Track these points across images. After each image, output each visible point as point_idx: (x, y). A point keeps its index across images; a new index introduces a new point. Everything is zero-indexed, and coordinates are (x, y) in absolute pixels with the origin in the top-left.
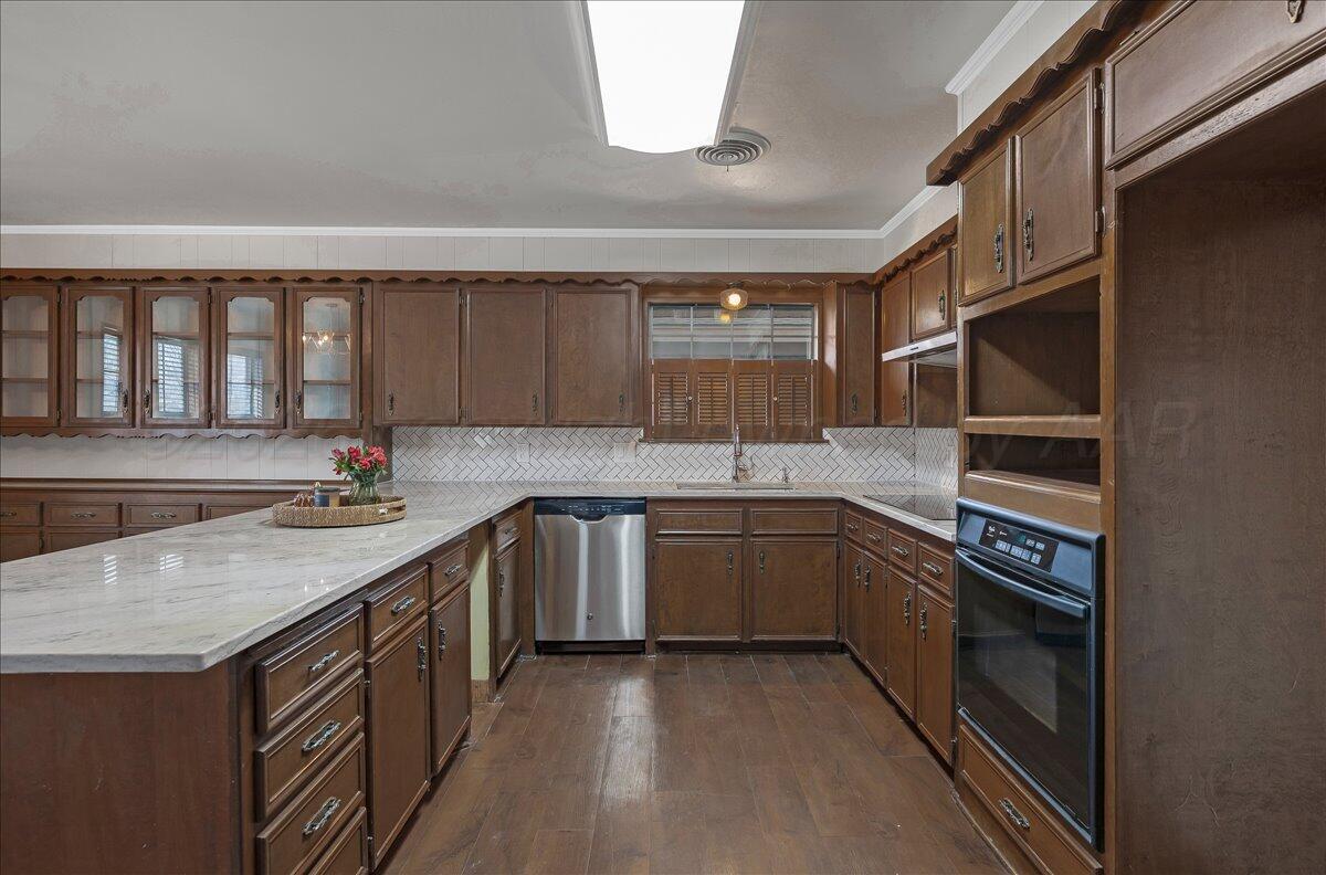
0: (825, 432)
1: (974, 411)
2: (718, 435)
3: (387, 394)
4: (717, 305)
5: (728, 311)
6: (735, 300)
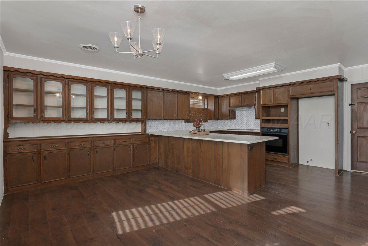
0: (208, 120)
1: (262, 117)
3: (149, 113)
5: (199, 99)
6: (201, 97)
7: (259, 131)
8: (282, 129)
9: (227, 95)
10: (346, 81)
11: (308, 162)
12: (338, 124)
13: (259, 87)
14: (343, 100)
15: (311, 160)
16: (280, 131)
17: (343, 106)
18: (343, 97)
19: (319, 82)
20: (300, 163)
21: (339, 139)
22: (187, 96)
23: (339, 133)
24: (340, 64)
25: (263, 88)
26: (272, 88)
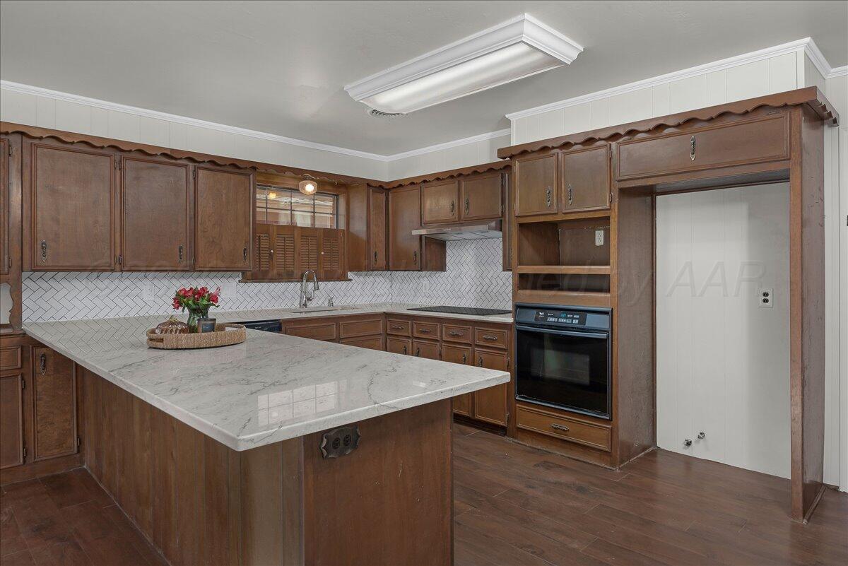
0: (349, 274)
1: (520, 264)
2: (287, 277)
3: (39, 242)
4: (295, 190)
5: (304, 195)
6: (310, 188)
7: (509, 319)
8: (589, 316)
9: (412, 183)
10: (835, 121)
11: (689, 444)
12: (803, 300)
13: (508, 146)
14: (822, 200)
15: (702, 436)
16: (582, 321)
17: (822, 225)
18: (821, 189)
19: (728, 121)
20: (660, 444)
21: (806, 362)
22: (243, 178)
23: (806, 339)
24: (808, 39)
25: (523, 152)
26: (555, 151)
